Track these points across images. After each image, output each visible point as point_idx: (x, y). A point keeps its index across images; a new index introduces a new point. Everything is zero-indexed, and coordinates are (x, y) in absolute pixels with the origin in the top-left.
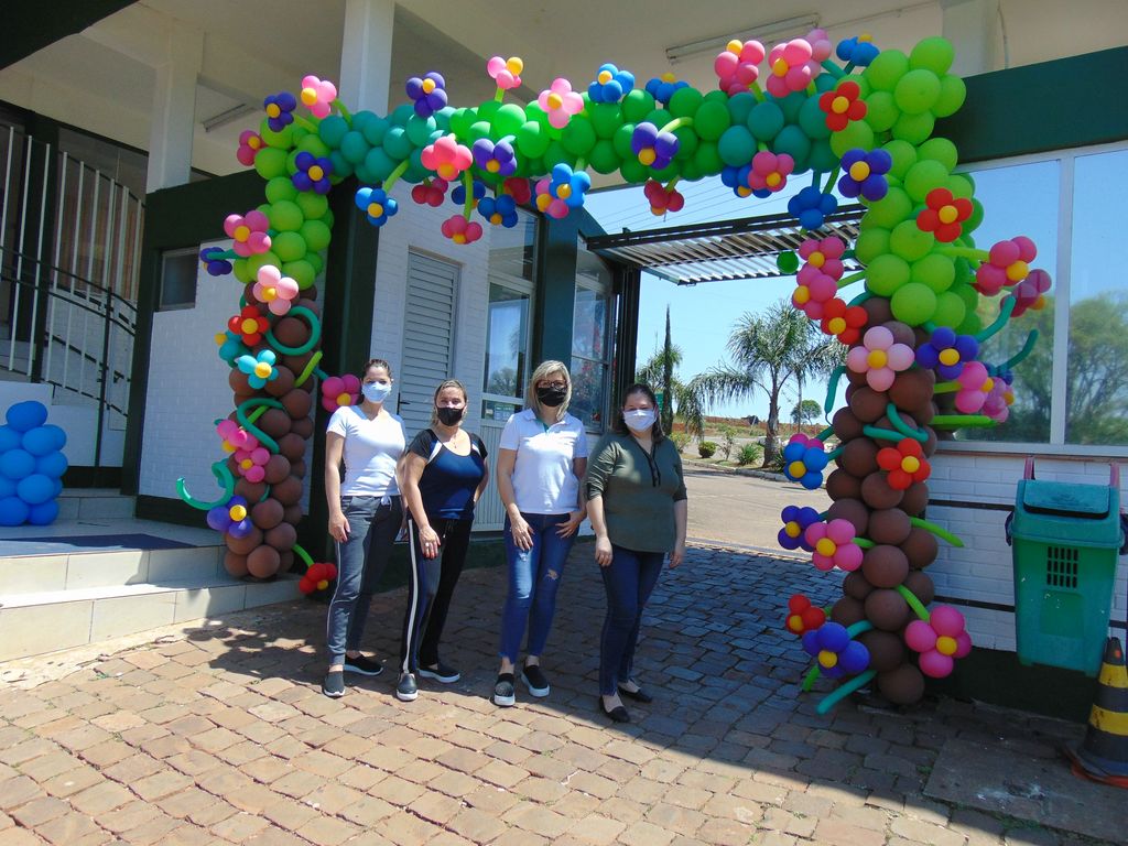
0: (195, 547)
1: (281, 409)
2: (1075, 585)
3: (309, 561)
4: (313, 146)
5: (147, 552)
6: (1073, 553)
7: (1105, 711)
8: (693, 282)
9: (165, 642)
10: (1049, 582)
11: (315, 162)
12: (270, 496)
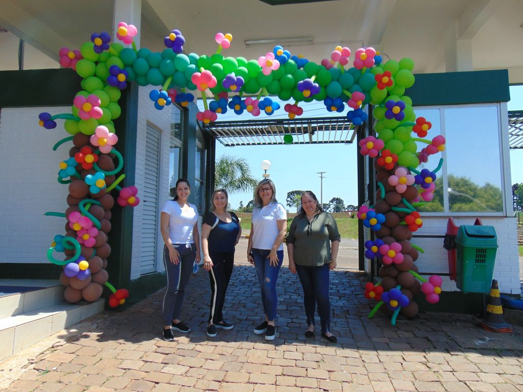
0: (46, 288)
1: (100, 205)
2: (484, 262)
3: (114, 290)
4: (118, 63)
5: (23, 294)
6: (484, 250)
7: (495, 306)
8: (233, 145)
9: (58, 346)
10: (476, 262)
11: (121, 72)
12: (96, 255)
